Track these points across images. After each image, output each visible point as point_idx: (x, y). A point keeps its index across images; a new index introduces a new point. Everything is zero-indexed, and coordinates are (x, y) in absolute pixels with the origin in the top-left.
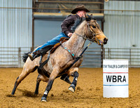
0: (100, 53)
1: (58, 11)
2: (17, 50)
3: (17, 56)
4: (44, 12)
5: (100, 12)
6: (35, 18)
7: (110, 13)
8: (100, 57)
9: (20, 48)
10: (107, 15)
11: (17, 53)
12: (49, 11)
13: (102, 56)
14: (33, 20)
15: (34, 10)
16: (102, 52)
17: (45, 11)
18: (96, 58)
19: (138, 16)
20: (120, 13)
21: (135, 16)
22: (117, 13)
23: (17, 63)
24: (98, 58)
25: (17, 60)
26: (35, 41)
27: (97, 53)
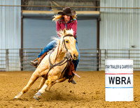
0: (96, 55)
1: (50, 8)
2: (5, 51)
3: (4, 59)
4: (34, 10)
5: (96, 10)
6: (24, 17)
7: (107, 10)
8: (96, 59)
9: (7, 50)
10: (104, 13)
11: (5, 55)
12: (40, 9)
13: (98, 58)
14: (22, 19)
15: (23, 8)
16: (98, 54)
17: (35, 8)
18: (91, 61)
19: (138, 14)
20: (118, 11)
21: (135, 13)
22: (114, 11)
23: (5, 67)
24: (93, 61)
25: (4, 62)
26: (24, 42)
27: (92, 55)
